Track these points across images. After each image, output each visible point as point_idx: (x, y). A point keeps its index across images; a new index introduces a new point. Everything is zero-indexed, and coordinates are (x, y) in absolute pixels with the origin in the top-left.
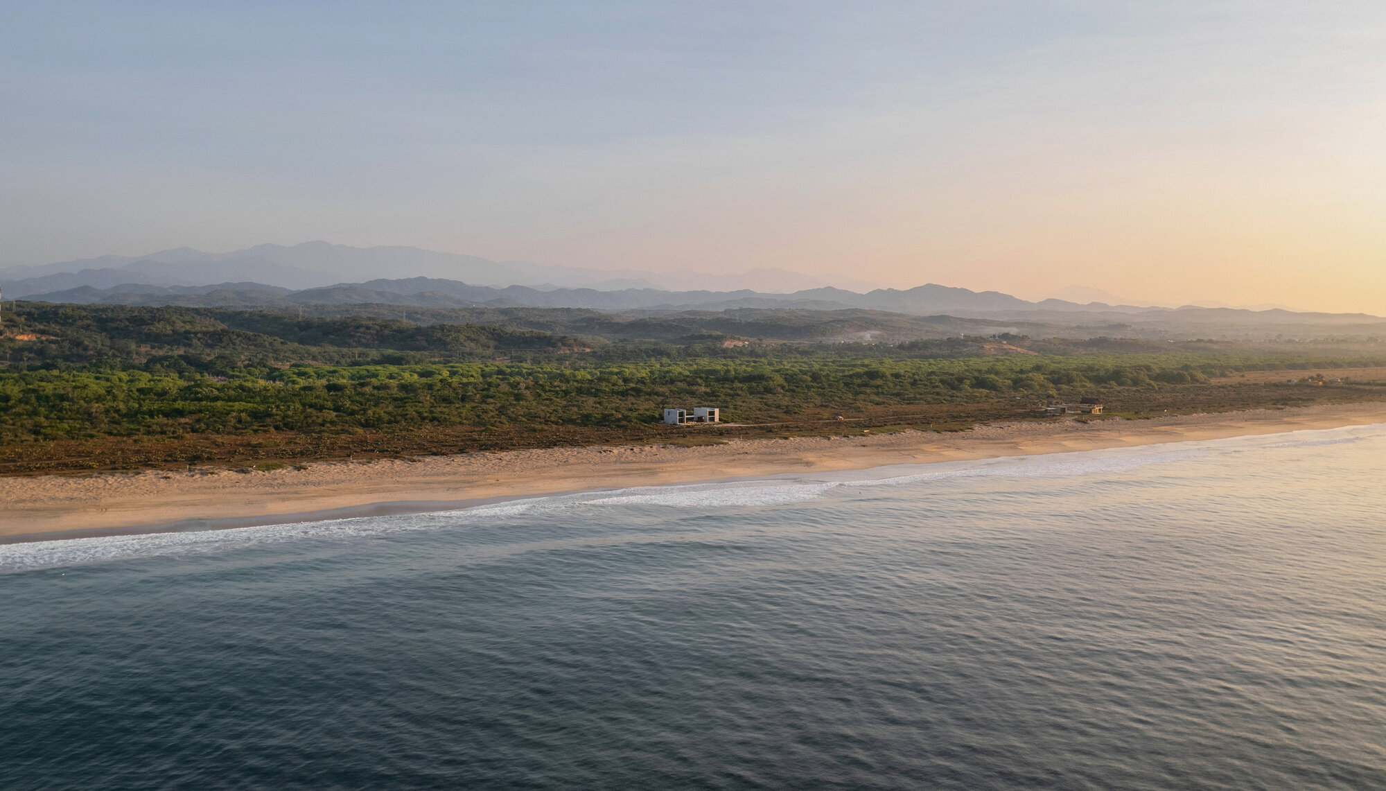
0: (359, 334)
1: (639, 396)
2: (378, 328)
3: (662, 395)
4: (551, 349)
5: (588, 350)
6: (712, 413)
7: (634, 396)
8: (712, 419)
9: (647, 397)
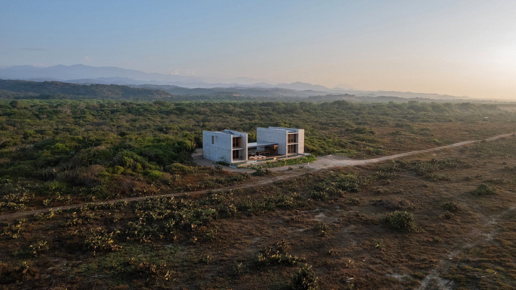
0: (51, 88)
1: (182, 115)
2: (62, 85)
3: (203, 114)
4: (151, 95)
5: (170, 96)
6: (294, 138)
7: (176, 114)
8: (294, 149)
9: (190, 115)
